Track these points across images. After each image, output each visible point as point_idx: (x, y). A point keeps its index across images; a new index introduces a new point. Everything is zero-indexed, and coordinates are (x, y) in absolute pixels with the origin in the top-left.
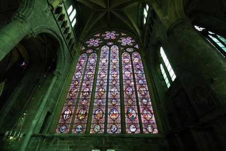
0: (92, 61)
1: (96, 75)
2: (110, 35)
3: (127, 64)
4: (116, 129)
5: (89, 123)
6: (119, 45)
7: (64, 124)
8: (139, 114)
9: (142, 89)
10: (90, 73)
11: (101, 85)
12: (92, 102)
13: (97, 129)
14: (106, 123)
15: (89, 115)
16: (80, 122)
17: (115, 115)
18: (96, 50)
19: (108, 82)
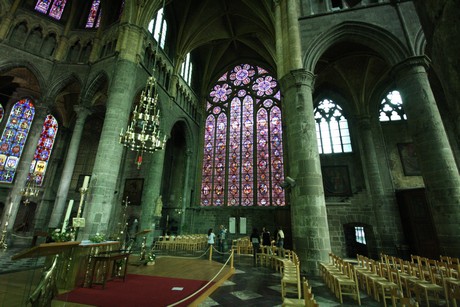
0: (222, 126)
1: (227, 146)
2: (242, 74)
3: (262, 128)
4: (249, 202)
5: (226, 198)
6: (254, 95)
7: (206, 199)
8: (270, 189)
9: (276, 162)
10: (220, 144)
11: (234, 159)
12: (226, 179)
13: (232, 202)
14: (240, 198)
15: (225, 190)
16: (219, 197)
17: (248, 190)
18: (224, 108)
19: (241, 156)
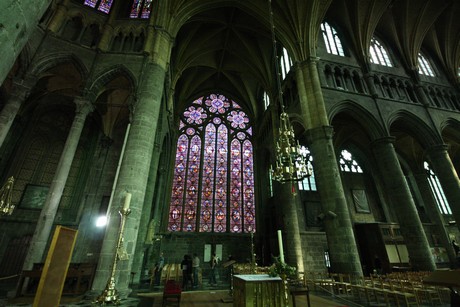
0: (195, 148)
1: (201, 169)
2: (218, 103)
3: (236, 158)
4: (220, 229)
5: (197, 223)
6: (228, 125)
7: (175, 223)
8: (242, 216)
9: (248, 192)
10: (194, 167)
11: (208, 184)
12: (199, 203)
13: (204, 228)
14: (213, 223)
15: (198, 215)
16: (190, 222)
17: (221, 216)
18: (199, 131)
19: (215, 181)
